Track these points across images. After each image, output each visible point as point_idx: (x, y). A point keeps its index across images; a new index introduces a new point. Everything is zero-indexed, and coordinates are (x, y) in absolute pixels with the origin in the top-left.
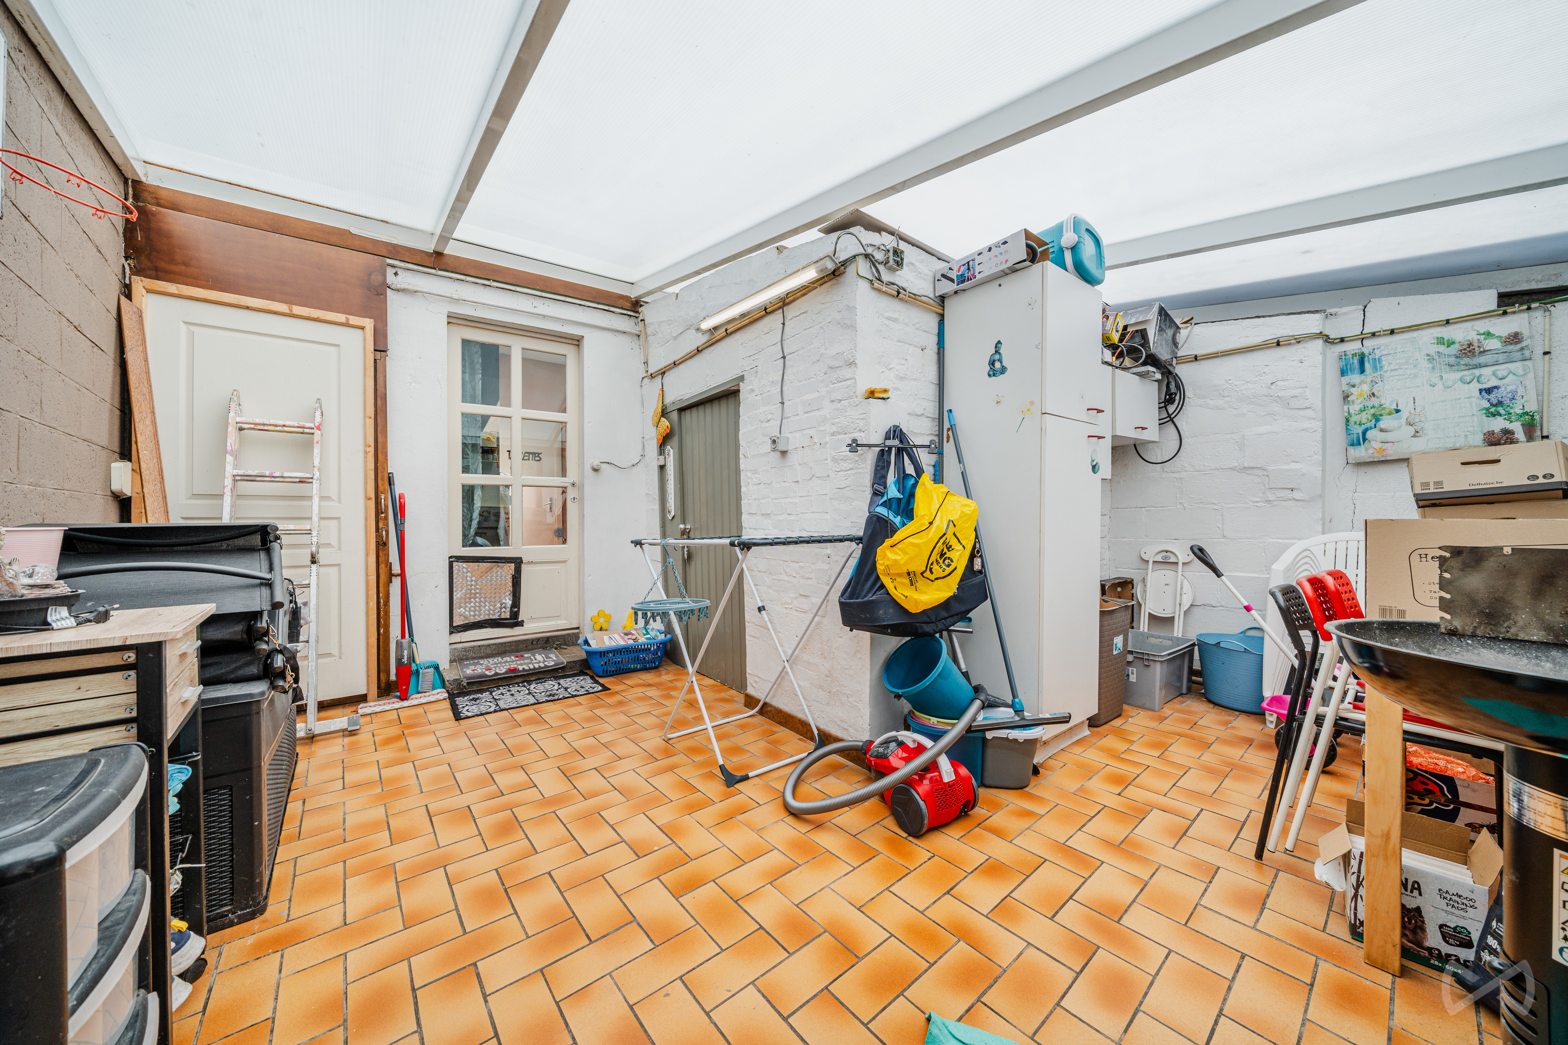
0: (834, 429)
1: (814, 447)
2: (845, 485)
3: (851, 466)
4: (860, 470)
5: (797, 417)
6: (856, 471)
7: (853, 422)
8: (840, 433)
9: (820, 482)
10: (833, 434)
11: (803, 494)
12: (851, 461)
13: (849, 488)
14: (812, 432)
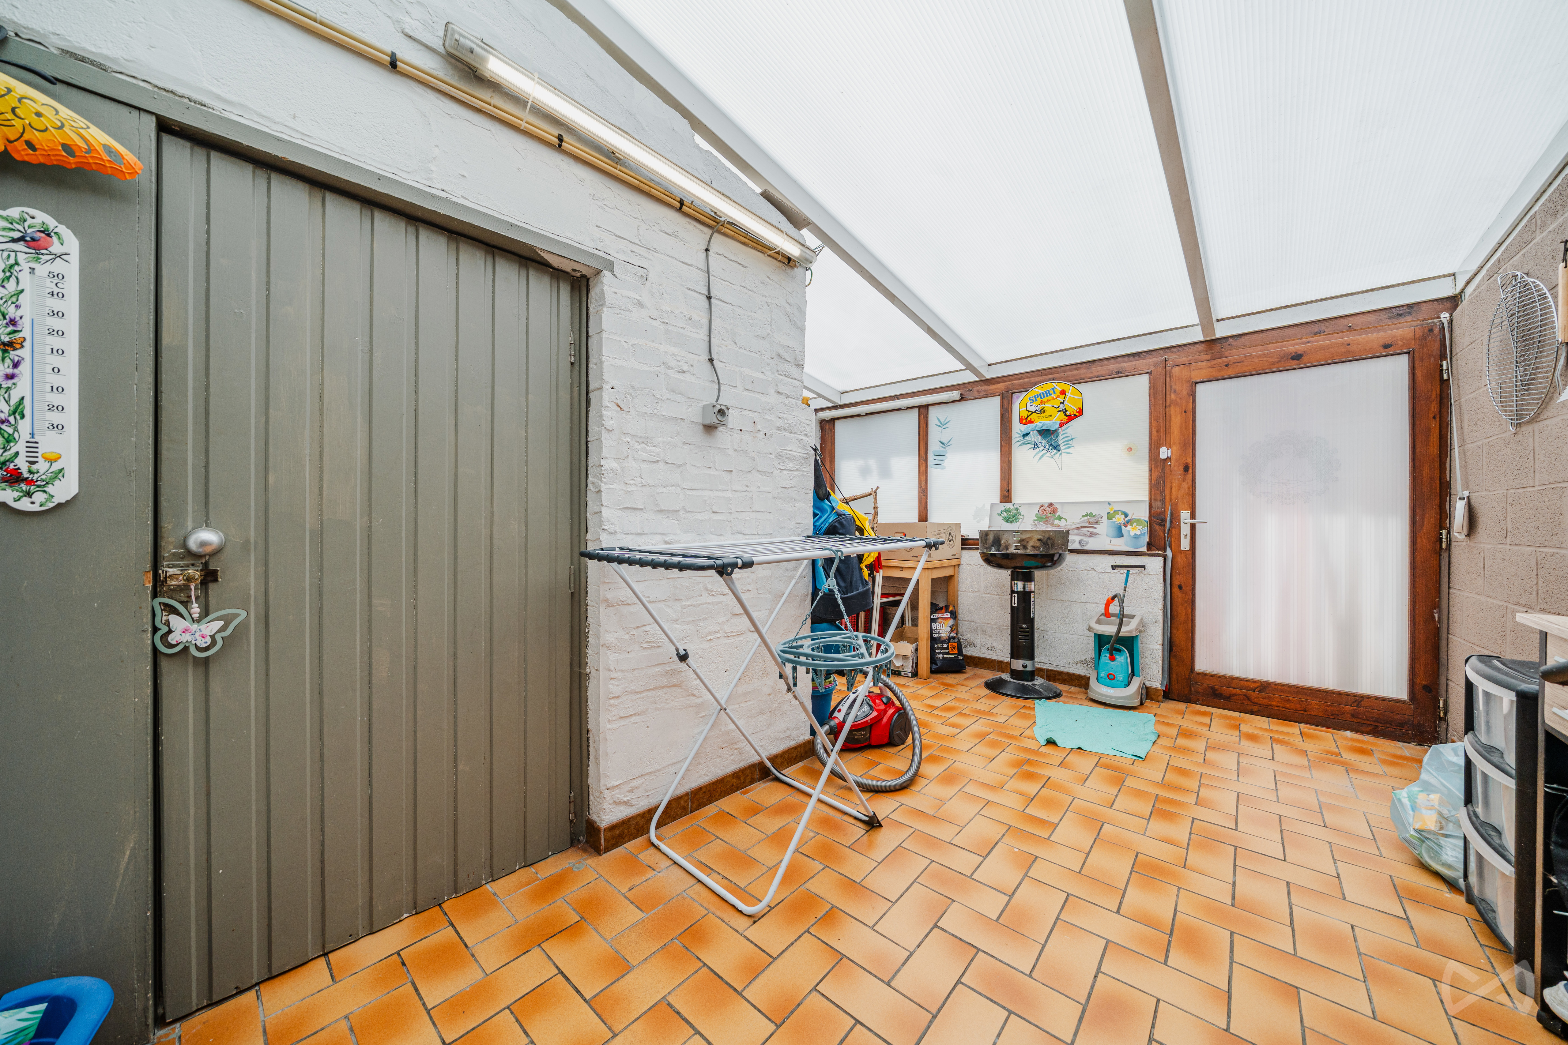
0: (779, 423)
1: (757, 435)
2: (791, 486)
3: (797, 467)
4: (805, 473)
5: (733, 390)
6: (801, 473)
7: (800, 424)
8: (786, 430)
9: (761, 477)
10: (778, 429)
11: (739, 488)
12: (797, 462)
13: (794, 489)
14: (756, 417)
